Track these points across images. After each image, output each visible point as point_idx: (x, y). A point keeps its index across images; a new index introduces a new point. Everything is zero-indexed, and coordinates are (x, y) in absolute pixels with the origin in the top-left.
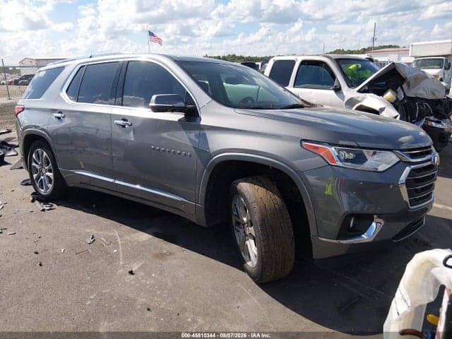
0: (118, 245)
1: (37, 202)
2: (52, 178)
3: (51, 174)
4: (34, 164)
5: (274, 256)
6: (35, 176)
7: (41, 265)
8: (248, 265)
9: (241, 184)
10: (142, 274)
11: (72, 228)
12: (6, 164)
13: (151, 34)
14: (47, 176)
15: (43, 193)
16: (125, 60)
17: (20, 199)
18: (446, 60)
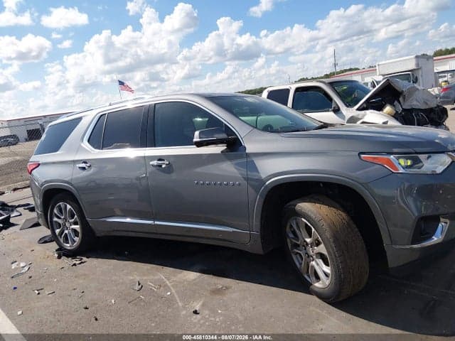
0: (169, 288)
1: (63, 257)
2: (79, 230)
3: (77, 227)
4: (55, 219)
5: (351, 271)
6: (57, 231)
7: (96, 319)
8: (315, 286)
9: (299, 204)
10: (207, 312)
11: (114, 278)
12: (13, 225)
13: (121, 83)
14: (72, 229)
15: (69, 248)
16: (150, 103)
17: (44, 258)
18: (413, 74)
